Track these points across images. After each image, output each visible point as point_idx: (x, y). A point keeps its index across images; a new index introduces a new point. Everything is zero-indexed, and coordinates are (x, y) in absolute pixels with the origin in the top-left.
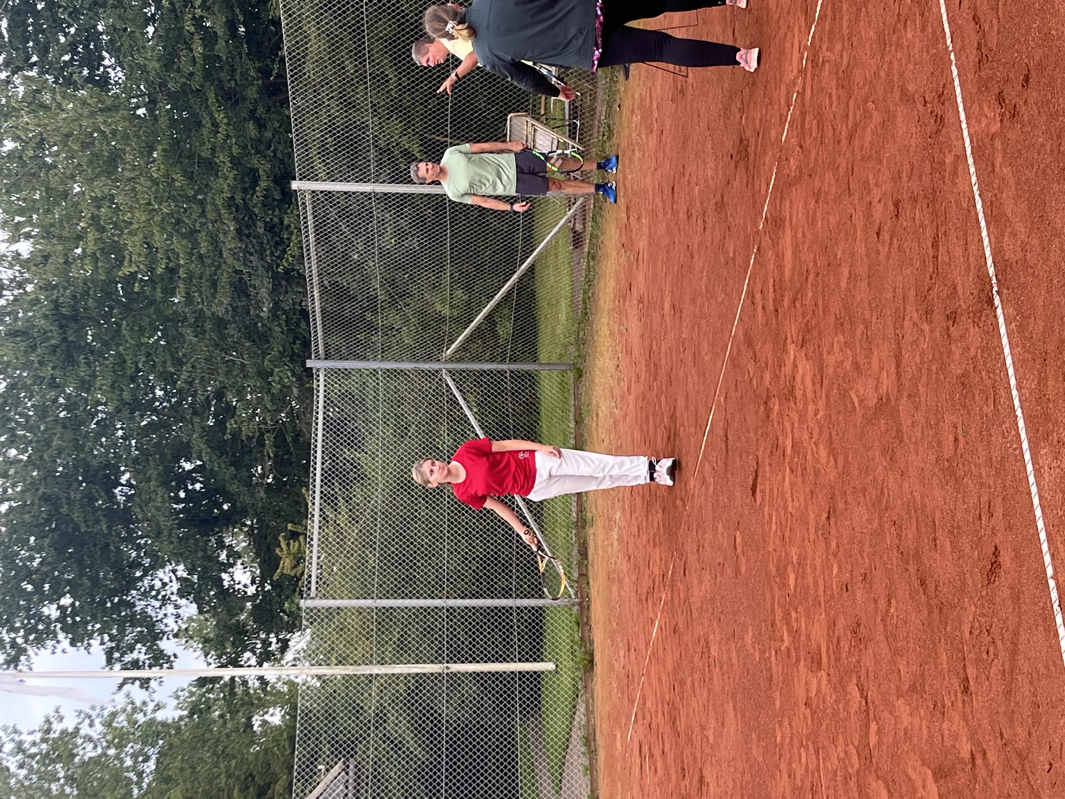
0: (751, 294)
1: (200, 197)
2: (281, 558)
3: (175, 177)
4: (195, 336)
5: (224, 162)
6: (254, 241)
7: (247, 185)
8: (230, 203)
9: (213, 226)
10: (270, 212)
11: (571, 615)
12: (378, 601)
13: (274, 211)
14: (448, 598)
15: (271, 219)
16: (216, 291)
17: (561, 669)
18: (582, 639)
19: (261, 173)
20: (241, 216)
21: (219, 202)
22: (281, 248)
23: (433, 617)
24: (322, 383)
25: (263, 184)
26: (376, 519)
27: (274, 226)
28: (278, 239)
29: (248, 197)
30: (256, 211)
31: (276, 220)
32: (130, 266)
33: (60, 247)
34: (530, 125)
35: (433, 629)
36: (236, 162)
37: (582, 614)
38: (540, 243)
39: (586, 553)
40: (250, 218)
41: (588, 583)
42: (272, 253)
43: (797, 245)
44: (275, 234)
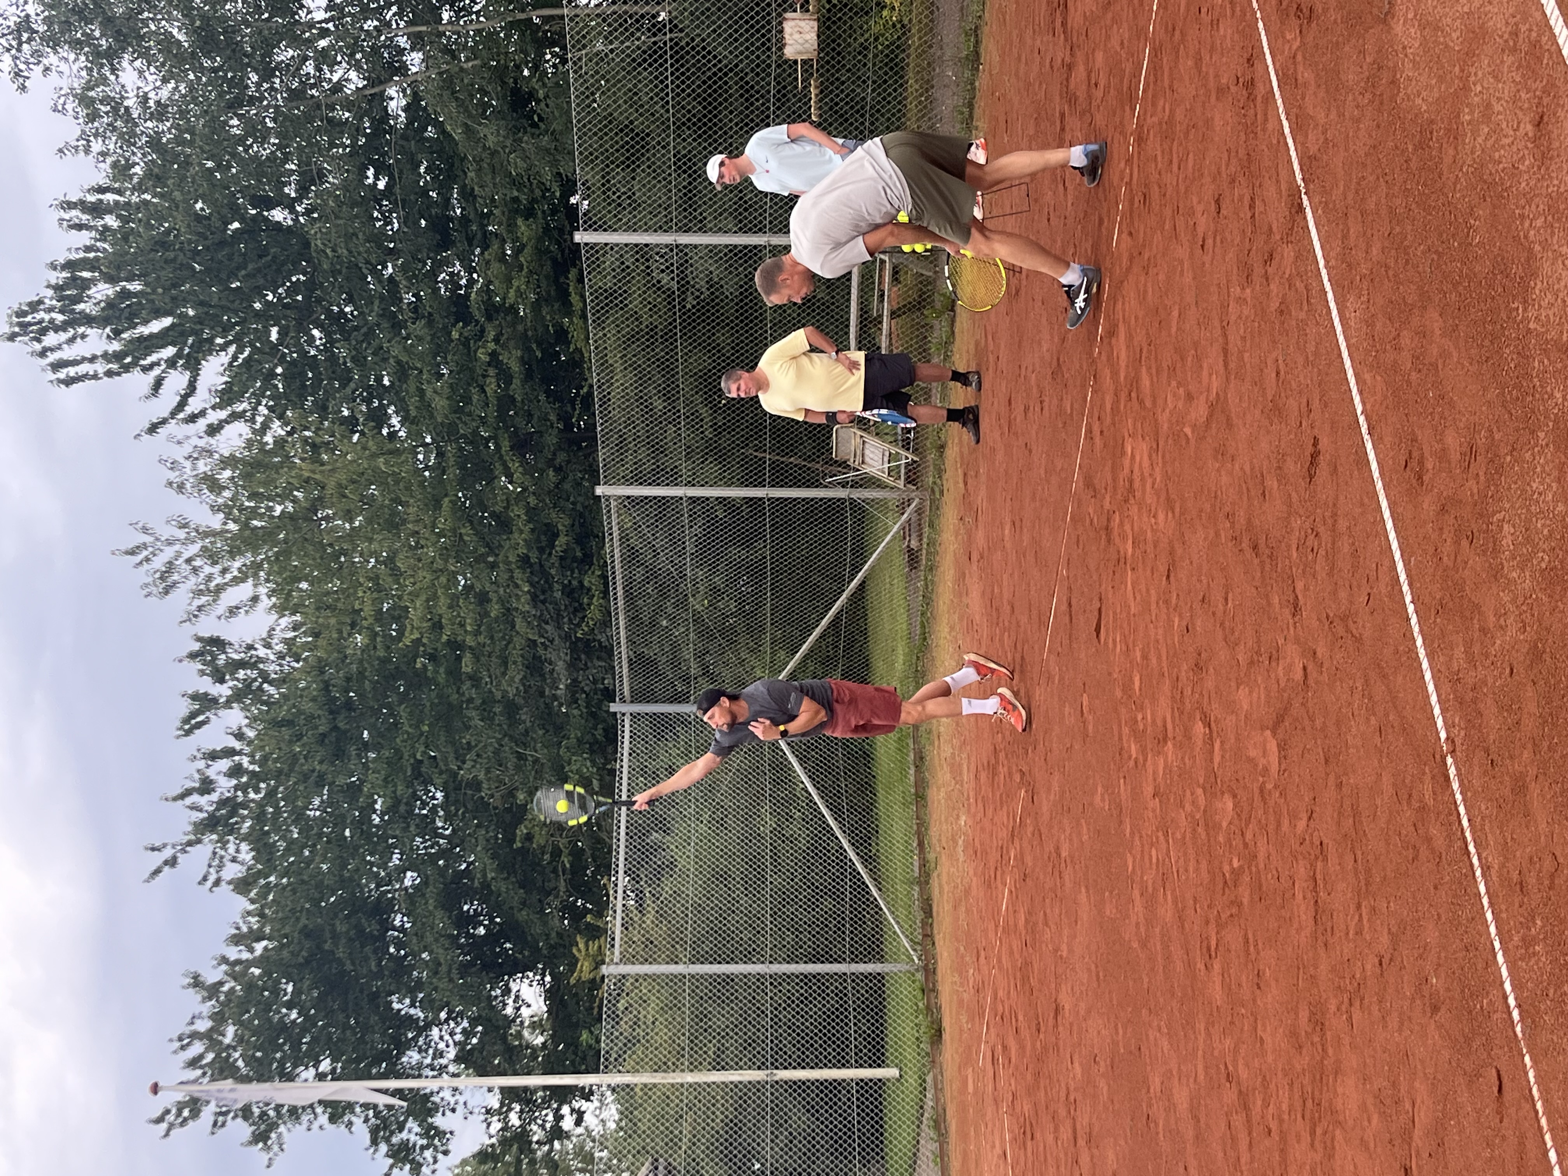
0: (1089, 431)
1: (491, 559)
2: (577, 960)
3: (463, 531)
4: (482, 720)
5: (519, 516)
6: (550, 607)
7: (543, 544)
8: (525, 560)
9: (505, 591)
10: (569, 573)
11: (913, 982)
12: (691, 966)
13: (573, 572)
14: (771, 962)
15: (570, 581)
16: (506, 668)
17: (906, 1073)
18: (928, 1008)
19: (560, 527)
20: (536, 579)
21: (513, 558)
22: (580, 615)
23: (754, 1026)
24: (625, 764)
25: (561, 541)
26: (687, 915)
27: (572, 591)
28: (577, 604)
29: (544, 556)
30: (553, 572)
31: (575, 583)
32: (411, 634)
33: (333, 621)
34: (858, 439)
35: (754, 1041)
36: (532, 513)
37: (927, 979)
38: (872, 554)
39: (931, 910)
40: (546, 582)
41: (934, 944)
42: (570, 620)
43: (1131, 335)
44: (574, 600)
